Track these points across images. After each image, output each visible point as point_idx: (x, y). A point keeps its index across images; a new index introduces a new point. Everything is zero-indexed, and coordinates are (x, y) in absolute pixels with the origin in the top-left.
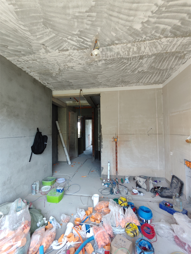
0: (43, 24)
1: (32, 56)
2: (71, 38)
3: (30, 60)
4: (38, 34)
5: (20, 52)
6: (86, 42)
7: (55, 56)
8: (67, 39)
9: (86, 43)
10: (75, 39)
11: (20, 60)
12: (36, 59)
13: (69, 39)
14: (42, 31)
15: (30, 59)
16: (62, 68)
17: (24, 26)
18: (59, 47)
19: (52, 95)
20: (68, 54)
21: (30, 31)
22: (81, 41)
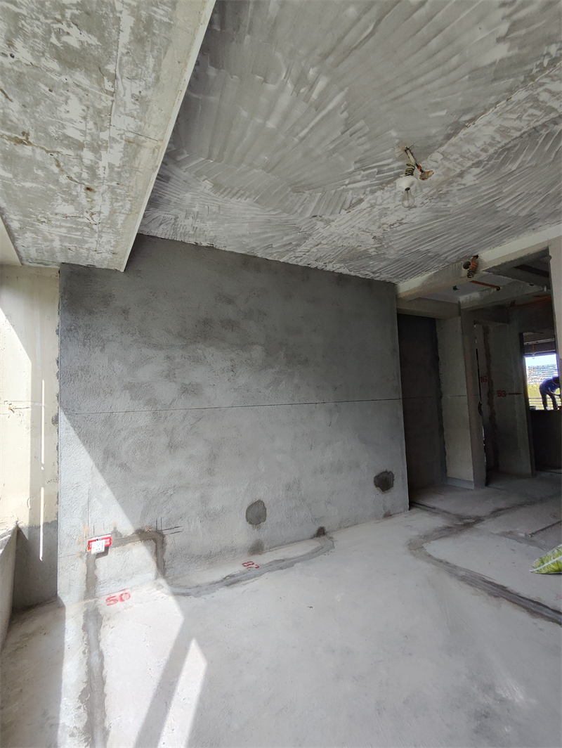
0: (294, 191)
1: (310, 242)
2: (352, 181)
3: (311, 248)
4: (296, 208)
5: (291, 243)
6: (386, 168)
7: (347, 221)
8: (344, 187)
9: (388, 169)
10: (359, 177)
11: (297, 255)
12: (319, 242)
13: (349, 184)
14: (298, 201)
15: (311, 246)
16: (378, 234)
17: (274, 210)
18: (340, 205)
20: (369, 205)
21: (284, 211)
22: (375, 172)
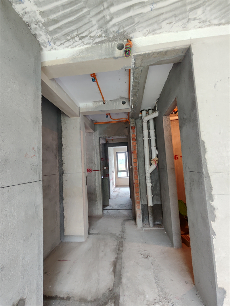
19: (42, 63)
